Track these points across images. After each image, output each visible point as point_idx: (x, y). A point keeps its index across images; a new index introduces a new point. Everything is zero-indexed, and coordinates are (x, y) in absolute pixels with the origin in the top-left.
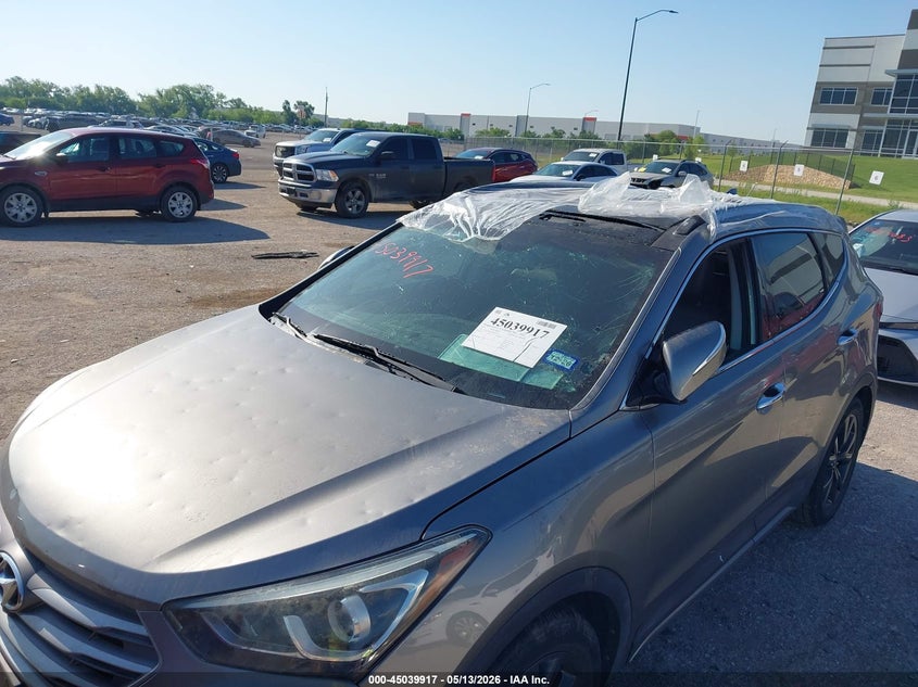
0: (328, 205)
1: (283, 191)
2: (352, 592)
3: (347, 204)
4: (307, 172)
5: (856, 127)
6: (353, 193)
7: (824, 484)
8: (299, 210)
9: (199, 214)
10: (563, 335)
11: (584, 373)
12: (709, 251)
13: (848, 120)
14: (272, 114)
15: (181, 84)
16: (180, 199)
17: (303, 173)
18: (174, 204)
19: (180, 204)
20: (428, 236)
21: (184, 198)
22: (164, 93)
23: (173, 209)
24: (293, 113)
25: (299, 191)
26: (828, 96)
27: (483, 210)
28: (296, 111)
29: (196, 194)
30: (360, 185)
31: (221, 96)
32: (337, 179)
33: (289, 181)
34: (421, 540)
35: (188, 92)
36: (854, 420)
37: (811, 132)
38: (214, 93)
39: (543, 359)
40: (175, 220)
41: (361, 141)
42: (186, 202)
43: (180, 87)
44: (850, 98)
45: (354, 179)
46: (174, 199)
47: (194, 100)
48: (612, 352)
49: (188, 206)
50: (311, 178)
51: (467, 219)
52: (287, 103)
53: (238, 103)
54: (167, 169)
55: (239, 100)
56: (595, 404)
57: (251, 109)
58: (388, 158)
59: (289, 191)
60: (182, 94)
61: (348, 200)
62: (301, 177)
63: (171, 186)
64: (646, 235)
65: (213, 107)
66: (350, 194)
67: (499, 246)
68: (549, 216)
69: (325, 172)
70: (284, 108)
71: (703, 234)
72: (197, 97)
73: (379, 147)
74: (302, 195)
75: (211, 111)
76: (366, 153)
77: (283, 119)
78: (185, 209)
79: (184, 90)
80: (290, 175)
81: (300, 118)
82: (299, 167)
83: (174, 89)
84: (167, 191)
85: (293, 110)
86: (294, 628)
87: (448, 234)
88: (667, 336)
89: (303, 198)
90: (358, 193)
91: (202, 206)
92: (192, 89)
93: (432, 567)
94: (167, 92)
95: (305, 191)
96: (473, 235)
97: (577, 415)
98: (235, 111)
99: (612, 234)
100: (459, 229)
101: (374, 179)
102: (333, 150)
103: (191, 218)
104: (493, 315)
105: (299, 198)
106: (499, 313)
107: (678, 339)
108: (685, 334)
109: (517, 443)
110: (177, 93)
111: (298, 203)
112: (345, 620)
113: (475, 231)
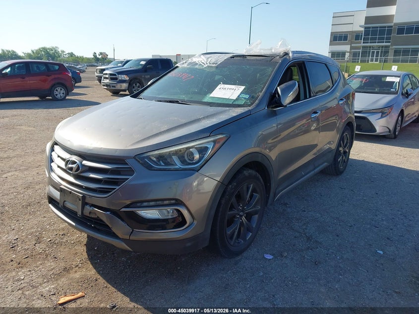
0: (125, 91)
1: (104, 86)
2: (192, 147)
3: (134, 90)
4: (114, 77)
5: (349, 51)
6: (136, 85)
7: (338, 159)
8: (111, 94)
9: (67, 98)
10: (244, 89)
11: (253, 99)
12: (290, 63)
13: (346, 48)
14: (88, 59)
15: (43, 47)
16: (59, 90)
17: (113, 77)
18: (57, 93)
19: (59, 92)
20: (190, 68)
21: (61, 90)
22: (35, 51)
23: (57, 95)
24: (98, 58)
25: (111, 85)
26: (336, 38)
27: (208, 58)
28: (100, 57)
29: (66, 88)
30: (138, 81)
31: (63, 52)
32: (128, 78)
33: (107, 81)
34: (210, 136)
35: (47, 50)
36: (348, 135)
37: (330, 54)
38: (60, 50)
39: (239, 96)
40: (57, 100)
41: (137, 62)
42: (62, 92)
43: (42, 48)
44: (345, 38)
45: (135, 79)
46: (57, 90)
47: (50, 54)
48: (261, 92)
49: (63, 93)
50: (116, 79)
51: (203, 61)
52: (95, 53)
53: (72, 54)
54: (53, 77)
55: (72, 53)
56: (258, 105)
57: (78, 57)
58: (150, 68)
59: (107, 85)
60: (44, 51)
61: (134, 87)
62: (112, 79)
63: (54, 85)
64: (269, 59)
65: (59, 57)
66: (134, 85)
67: (217, 67)
68: (233, 57)
69: (122, 76)
70: (94, 56)
71: (288, 58)
72: (51, 52)
73: (146, 64)
74: (113, 87)
75: (58, 59)
76: (140, 67)
77: (93, 60)
78: (62, 95)
79: (44, 49)
80: (107, 78)
81: (103, 59)
82: (111, 74)
83: (39, 49)
84: (53, 87)
85: (98, 56)
86: (175, 158)
87: (197, 66)
88: (278, 86)
89: (114, 88)
90: (138, 84)
91: (69, 93)
92: (49, 49)
93: (215, 142)
94: (37, 51)
95: (114, 85)
96: (206, 65)
97: (252, 108)
98: (70, 58)
99: (257, 60)
100: (200, 65)
101: (145, 78)
102: (125, 67)
103: (64, 99)
104: (219, 87)
105: (112, 88)
106: (221, 86)
107: (283, 86)
108: (284, 84)
109: (234, 115)
110: (41, 51)
111: (110, 91)
112: (192, 154)
113: (207, 64)
